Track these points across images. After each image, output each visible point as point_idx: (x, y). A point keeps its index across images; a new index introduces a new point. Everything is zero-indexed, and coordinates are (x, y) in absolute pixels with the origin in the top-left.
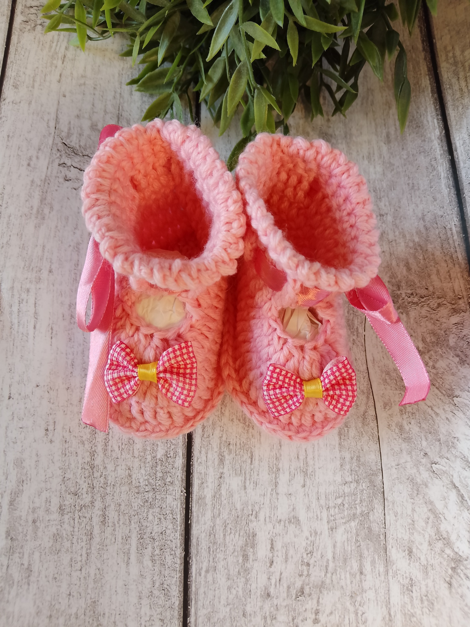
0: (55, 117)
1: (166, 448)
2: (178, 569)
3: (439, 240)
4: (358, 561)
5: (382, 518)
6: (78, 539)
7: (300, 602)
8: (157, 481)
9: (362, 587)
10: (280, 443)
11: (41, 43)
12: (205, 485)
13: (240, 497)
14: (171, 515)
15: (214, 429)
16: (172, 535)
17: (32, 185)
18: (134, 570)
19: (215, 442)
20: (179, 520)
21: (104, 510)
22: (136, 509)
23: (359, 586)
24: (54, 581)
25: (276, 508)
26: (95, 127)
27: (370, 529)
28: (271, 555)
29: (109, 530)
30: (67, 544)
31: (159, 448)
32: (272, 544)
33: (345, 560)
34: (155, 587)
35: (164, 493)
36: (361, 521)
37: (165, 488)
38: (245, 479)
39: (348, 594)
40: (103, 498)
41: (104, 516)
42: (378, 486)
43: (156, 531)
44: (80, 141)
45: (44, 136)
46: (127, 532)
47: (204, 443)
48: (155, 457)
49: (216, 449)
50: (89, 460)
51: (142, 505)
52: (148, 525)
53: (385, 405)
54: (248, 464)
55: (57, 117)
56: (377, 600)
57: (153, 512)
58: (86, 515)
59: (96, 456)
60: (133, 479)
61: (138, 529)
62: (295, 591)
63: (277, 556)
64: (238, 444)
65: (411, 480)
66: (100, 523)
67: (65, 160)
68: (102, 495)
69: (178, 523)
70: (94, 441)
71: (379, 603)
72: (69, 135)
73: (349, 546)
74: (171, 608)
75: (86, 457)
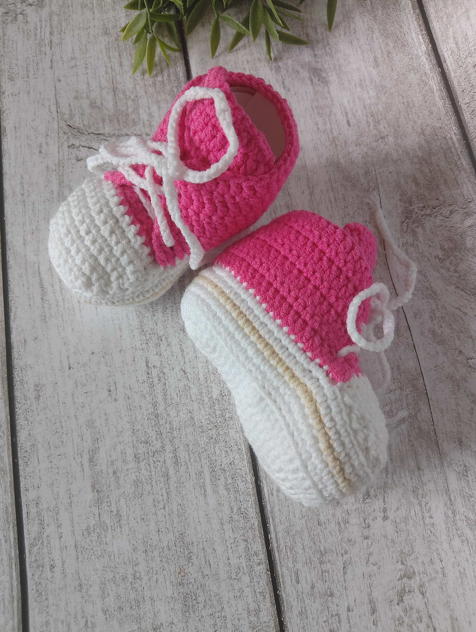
0: (55, 102)
1: (219, 388)
2: (251, 493)
3: (441, 150)
4: (415, 459)
5: (429, 417)
6: (156, 481)
7: (368, 504)
9: (422, 481)
11: (26, 33)
16: (241, 464)
17: (48, 171)
18: (212, 500)
20: (244, 450)
21: (175, 452)
22: (203, 446)
23: (419, 481)
24: (142, 521)
26: (94, 105)
27: (420, 429)
29: (183, 469)
30: (148, 488)
33: (402, 460)
34: (234, 513)
36: (410, 422)
39: (410, 490)
40: (171, 441)
41: (176, 457)
42: (421, 389)
43: (225, 462)
44: (83, 120)
45: (49, 121)
46: (199, 468)
50: (153, 410)
52: (217, 459)
53: (415, 315)
55: (56, 101)
56: (437, 490)
58: (160, 459)
59: (158, 406)
60: (196, 420)
61: (208, 464)
62: (361, 495)
65: (451, 378)
66: (173, 464)
67: (73, 141)
69: (244, 452)
70: (153, 394)
71: (440, 492)
72: (72, 116)
73: (404, 447)
74: (251, 528)
75: (150, 409)
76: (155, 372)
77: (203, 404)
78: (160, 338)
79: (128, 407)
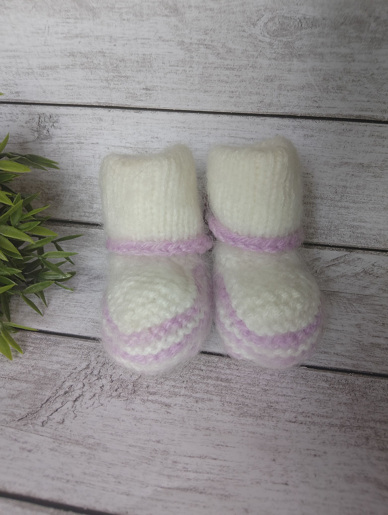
8: (346, 388)
12: (344, 363)
13: (349, 347)
14: (369, 383)
25: (352, 332)
28: (382, 338)
31: (321, 385)
32: (376, 337)
35: (354, 385)
37: (350, 384)
38: (337, 343)
47: (314, 360)
48: (328, 388)
49: (318, 355)
51: (365, 398)
57: (370, 393)
63: (382, 335)
68: (364, 421)
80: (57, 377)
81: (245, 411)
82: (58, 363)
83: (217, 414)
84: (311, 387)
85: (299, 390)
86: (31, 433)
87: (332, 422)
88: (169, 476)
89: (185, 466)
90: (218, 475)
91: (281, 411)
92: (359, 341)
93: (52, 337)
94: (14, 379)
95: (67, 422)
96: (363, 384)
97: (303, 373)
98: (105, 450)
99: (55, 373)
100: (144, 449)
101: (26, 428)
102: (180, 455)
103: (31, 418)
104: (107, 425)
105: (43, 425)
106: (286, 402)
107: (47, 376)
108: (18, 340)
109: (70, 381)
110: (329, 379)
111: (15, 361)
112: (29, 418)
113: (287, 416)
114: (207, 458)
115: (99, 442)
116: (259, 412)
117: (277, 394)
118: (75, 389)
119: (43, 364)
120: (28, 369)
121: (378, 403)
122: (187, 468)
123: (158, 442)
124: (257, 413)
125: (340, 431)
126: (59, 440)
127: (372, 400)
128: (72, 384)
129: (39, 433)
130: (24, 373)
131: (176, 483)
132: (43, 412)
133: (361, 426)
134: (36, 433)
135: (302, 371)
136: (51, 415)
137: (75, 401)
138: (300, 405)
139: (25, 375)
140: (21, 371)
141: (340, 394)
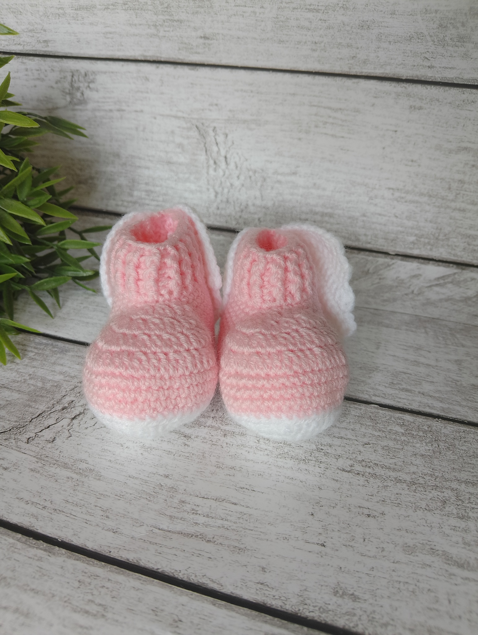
1: (394, 424)
5: (452, 323)
8: (428, 436)
10: (393, 356)
12: (430, 405)
14: (461, 433)
15: (377, 389)
17: (38, 472)
19: (390, 391)
20: (465, 429)
21: (460, 481)
22: (457, 457)
25: (448, 369)
27: (461, 330)
31: (394, 429)
35: (440, 434)
36: (455, 332)
37: (434, 432)
38: (424, 380)
40: (447, 480)
41: (466, 482)
42: (428, 320)
47: (390, 398)
48: (402, 433)
49: (397, 392)
50: (405, 484)
51: (452, 452)
54: (411, 376)
57: (459, 445)
58: (467, 497)
60: (425, 453)
64: (392, 378)
65: (424, 305)
66: (475, 487)
67: (24, 437)
68: (444, 480)
69: (468, 429)
70: (385, 478)
75: (402, 486)
76: (358, 468)
77: (408, 442)
78: (319, 450)
79: (396, 505)
80: (57, 390)
81: (286, 451)
82: (61, 373)
83: (249, 452)
84: (380, 431)
85: (362, 433)
86: (12, 449)
87: (400, 477)
88: (171, 517)
89: (194, 507)
90: (235, 523)
91: (333, 456)
92: (455, 381)
93: (60, 344)
94: (5, 387)
95: (58, 441)
96: (452, 433)
97: (372, 413)
98: (98, 478)
99: (55, 384)
100: (147, 482)
101: (7, 443)
102: (191, 495)
103: (15, 433)
104: (107, 450)
105: (28, 442)
106: (343, 446)
107: (46, 387)
108: (19, 343)
109: (72, 395)
110: (406, 423)
111: (11, 366)
112: (13, 432)
113: (341, 463)
114: (225, 501)
115: (92, 468)
116: (304, 455)
117: (332, 436)
118: (77, 405)
119: (43, 373)
120: (23, 378)
121: (469, 459)
122: (197, 511)
123: (167, 476)
124: (301, 455)
125: (408, 489)
126: (44, 460)
127: (461, 454)
128: (73, 399)
129: (21, 450)
130: (18, 382)
131: (179, 527)
132: (31, 427)
133: (438, 485)
134: (18, 449)
135: (371, 410)
136: (40, 432)
137: (73, 419)
138: (360, 451)
139: (19, 384)
140: (15, 379)
141: (418, 443)
